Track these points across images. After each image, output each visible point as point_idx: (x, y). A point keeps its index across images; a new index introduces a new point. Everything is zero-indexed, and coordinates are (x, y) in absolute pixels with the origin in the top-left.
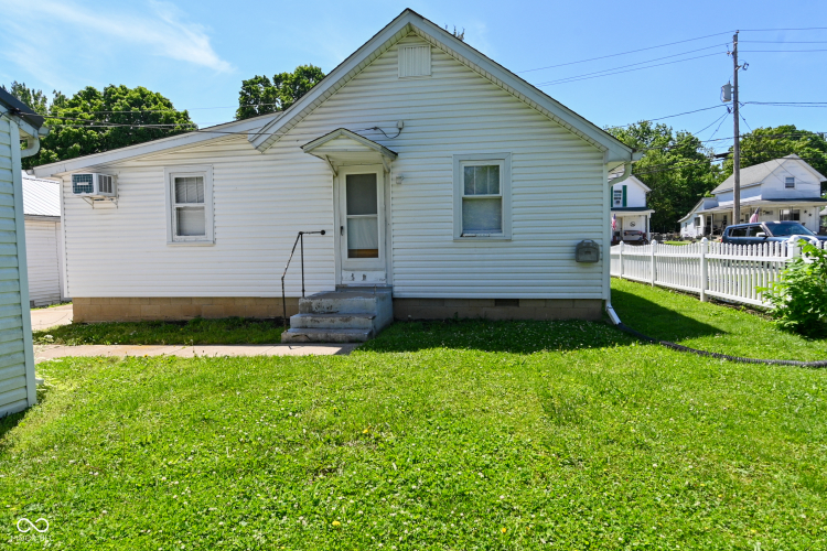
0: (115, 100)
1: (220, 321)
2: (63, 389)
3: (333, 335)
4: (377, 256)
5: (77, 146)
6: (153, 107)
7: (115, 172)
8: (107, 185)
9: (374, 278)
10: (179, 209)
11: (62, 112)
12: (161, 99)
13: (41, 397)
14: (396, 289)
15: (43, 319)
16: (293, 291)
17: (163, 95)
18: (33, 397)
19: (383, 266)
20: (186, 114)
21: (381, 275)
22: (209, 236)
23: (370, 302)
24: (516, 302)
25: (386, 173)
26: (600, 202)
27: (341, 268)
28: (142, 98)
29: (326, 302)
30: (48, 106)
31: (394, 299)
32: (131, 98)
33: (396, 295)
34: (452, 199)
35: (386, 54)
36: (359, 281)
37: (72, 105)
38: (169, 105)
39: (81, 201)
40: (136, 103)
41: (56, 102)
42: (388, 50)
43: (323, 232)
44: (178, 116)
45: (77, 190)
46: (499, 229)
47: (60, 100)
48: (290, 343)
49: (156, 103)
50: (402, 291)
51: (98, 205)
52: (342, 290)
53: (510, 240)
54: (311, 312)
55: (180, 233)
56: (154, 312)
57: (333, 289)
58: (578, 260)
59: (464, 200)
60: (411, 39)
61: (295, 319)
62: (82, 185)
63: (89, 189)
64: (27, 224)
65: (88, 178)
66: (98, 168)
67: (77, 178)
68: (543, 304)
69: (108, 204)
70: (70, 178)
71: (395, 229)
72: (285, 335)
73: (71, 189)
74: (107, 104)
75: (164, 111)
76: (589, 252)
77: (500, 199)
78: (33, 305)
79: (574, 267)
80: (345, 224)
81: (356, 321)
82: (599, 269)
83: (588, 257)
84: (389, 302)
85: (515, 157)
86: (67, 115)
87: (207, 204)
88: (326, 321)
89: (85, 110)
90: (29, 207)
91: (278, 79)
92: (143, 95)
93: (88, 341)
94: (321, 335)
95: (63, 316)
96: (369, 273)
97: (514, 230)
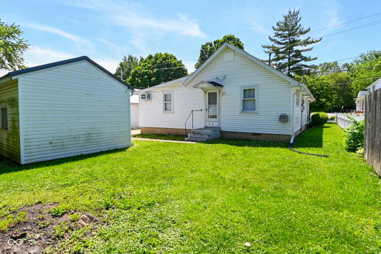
0: (158, 59)
1: (173, 135)
2: (136, 145)
3: (197, 139)
4: (216, 118)
5: (146, 76)
6: (170, 60)
7: (151, 93)
8: (149, 97)
9: (215, 125)
10: (165, 103)
11: (142, 64)
12: (173, 57)
13: (132, 145)
14: (222, 128)
15: (134, 132)
16: (189, 127)
17: (173, 55)
18: (131, 145)
19: (218, 121)
20: (181, 61)
21: (217, 123)
22: (172, 111)
23: (209, 131)
24: (259, 134)
25: (220, 92)
26: (289, 100)
27: (206, 121)
28: (167, 57)
29: (198, 131)
30: (138, 62)
31: (221, 132)
32: (163, 58)
33: (222, 130)
34: (239, 100)
35: (221, 55)
36: (211, 125)
37: (145, 62)
38: (175, 59)
39: (143, 101)
40: (165, 59)
41: (141, 60)
42: (221, 54)
43: (201, 110)
44: (178, 63)
45: (142, 98)
46: (255, 110)
47: (142, 59)
48: (186, 141)
49: (171, 58)
50: (223, 129)
51: (147, 102)
52: (206, 128)
53: (257, 114)
54: (194, 133)
55: (166, 110)
56: (159, 132)
57: (204, 127)
58: (280, 121)
59: (244, 100)
60: (228, 50)
61: (189, 135)
62: (143, 97)
63: (145, 98)
64: (131, 106)
65: (145, 95)
66: (147, 92)
67: (142, 95)
68: (269, 135)
69: (149, 102)
70: (140, 95)
71: (222, 109)
72: (186, 139)
73: (141, 98)
74: (156, 60)
75: (174, 62)
76: (284, 118)
77: (255, 100)
78: (132, 129)
79: (280, 123)
80: (207, 108)
81: (204, 136)
82: (289, 124)
83: (284, 120)
84: (219, 132)
85: (260, 86)
86: (143, 65)
87: (172, 102)
88: (197, 136)
89: (149, 63)
90: (131, 101)
91: (215, 42)
92: (167, 56)
93: (143, 137)
94: (194, 139)
95: (138, 132)
96: (214, 123)
97: (259, 110)
